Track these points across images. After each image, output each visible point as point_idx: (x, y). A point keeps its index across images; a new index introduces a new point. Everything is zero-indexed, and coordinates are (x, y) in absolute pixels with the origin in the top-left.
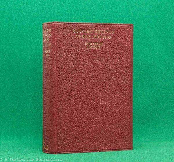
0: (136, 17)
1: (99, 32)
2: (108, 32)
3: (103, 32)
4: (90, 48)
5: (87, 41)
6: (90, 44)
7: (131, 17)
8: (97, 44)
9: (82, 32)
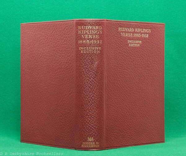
0: (145, 15)
1: (139, 30)
2: (146, 30)
3: (142, 30)
4: (132, 45)
5: (130, 39)
6: (132, 42)
7: (140, 15)
8: (137, 42)
9: (126, 30)
